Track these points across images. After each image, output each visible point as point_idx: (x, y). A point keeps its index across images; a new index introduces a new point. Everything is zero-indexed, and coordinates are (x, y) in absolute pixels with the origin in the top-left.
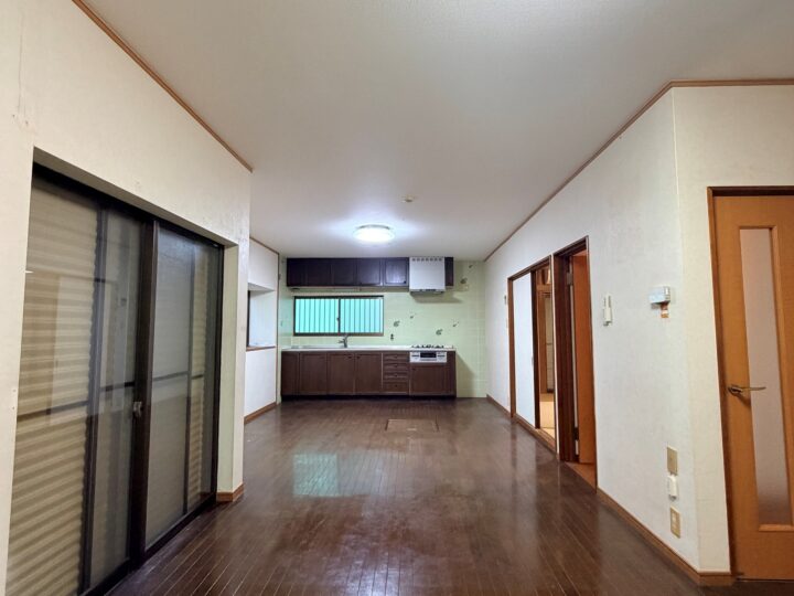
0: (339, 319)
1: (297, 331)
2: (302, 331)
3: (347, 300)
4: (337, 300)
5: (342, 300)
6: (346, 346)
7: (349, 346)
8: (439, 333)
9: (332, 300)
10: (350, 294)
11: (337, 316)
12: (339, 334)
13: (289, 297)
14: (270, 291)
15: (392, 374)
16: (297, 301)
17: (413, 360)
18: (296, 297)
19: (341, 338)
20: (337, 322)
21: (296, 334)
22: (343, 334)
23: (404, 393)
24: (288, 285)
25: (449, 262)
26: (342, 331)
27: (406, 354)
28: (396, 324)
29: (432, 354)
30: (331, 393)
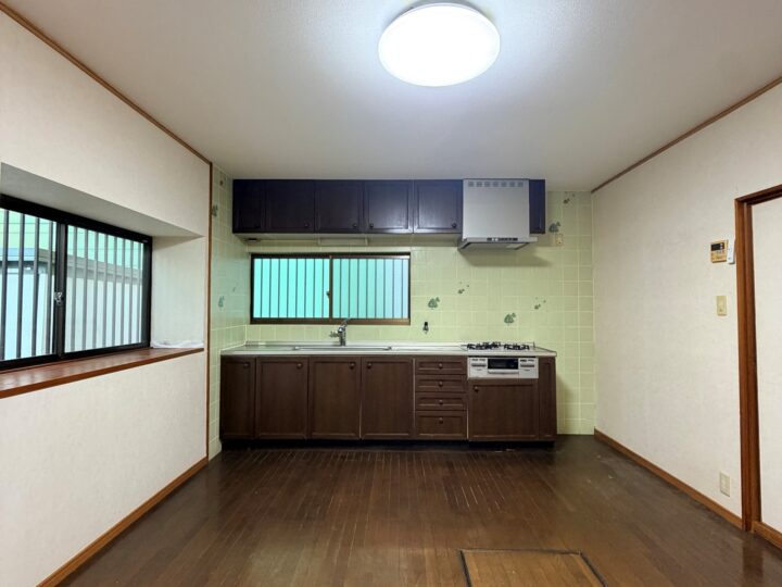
0: (330, 295)
1: (257, 315)
2: (265, 315)
3: (345, 261)
4: (327, 261)
5: (336, 262)
6: (343, 342)
7: (348, 343)
8: (509, 319)
9: (319, 261)
10: (352, 250)
11: (327, 289)
12: (330, 321)
13: (242, 256)
14: (196, 237)
15: (432, 400)
16: (257, 262)
17: (473, 373)
18: (254, 256)
19: (335, 328)
20: (327, 299)
21: (254, 321)
22: (339, 321)
23: (457, 436)
24: (235, 231)
25: (537, 189)
26: (336, 315)
27: (458, 362)
28: (433, 304)
29: (511, 363)
30: (317, 435)
